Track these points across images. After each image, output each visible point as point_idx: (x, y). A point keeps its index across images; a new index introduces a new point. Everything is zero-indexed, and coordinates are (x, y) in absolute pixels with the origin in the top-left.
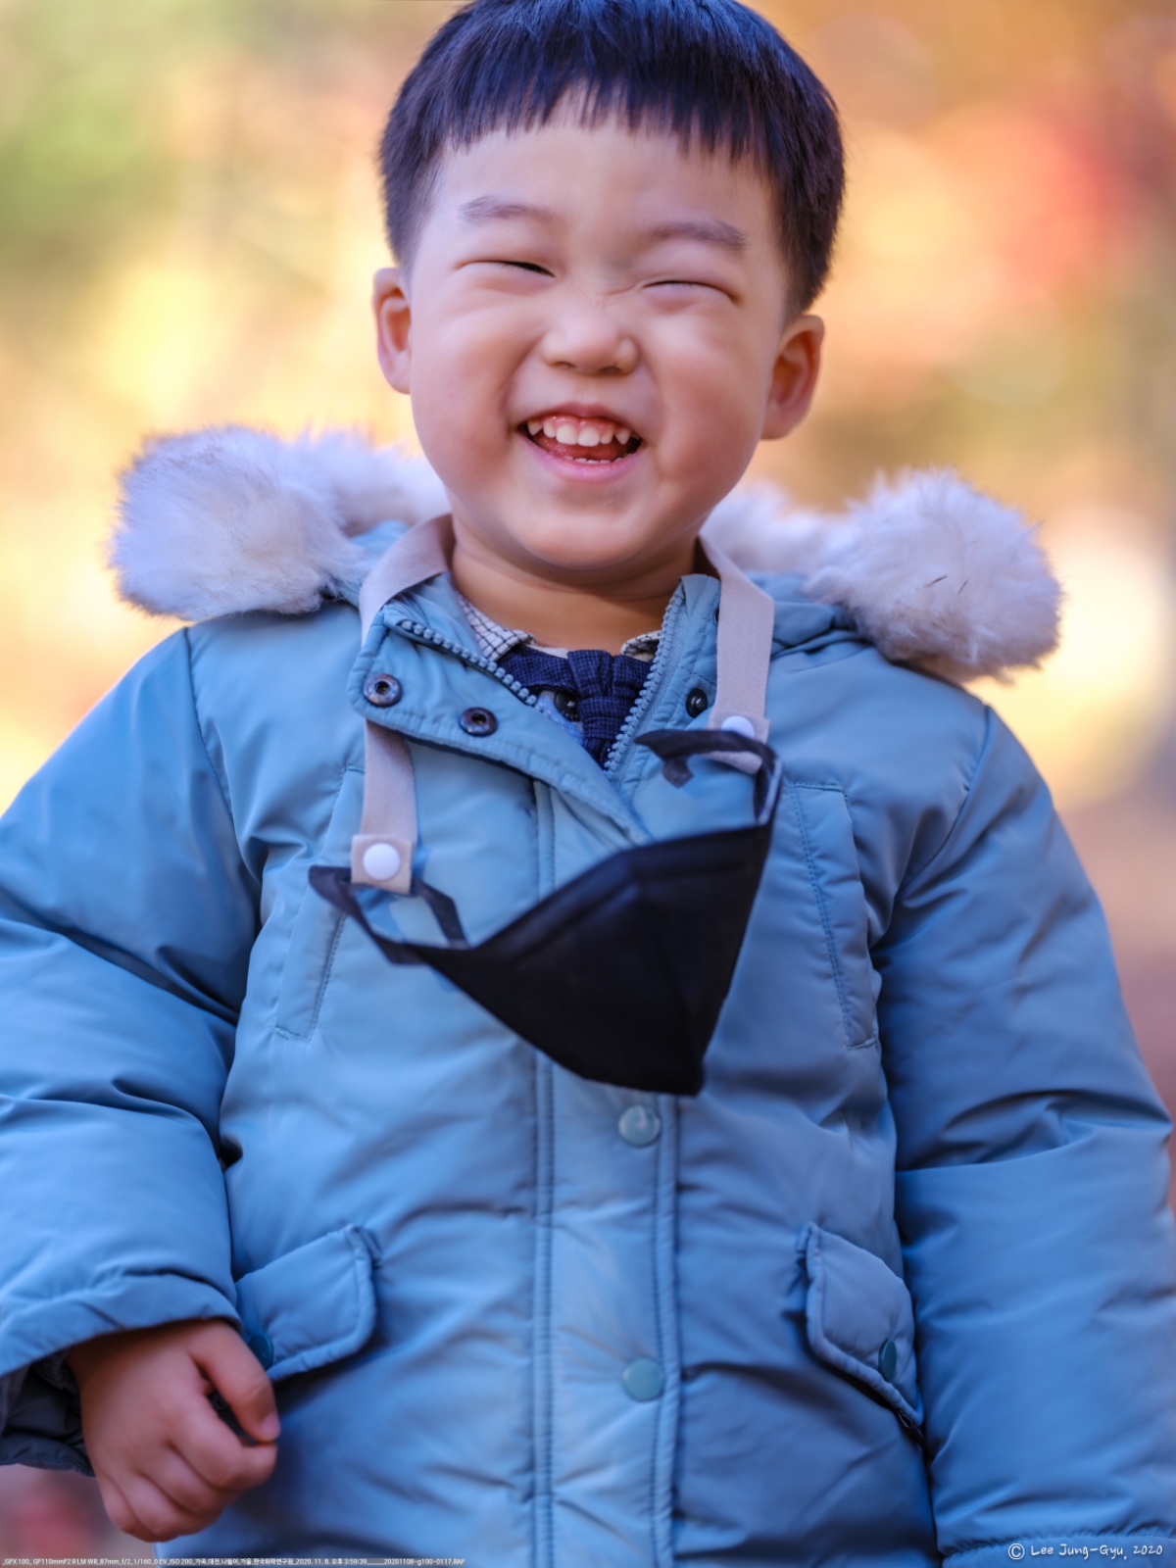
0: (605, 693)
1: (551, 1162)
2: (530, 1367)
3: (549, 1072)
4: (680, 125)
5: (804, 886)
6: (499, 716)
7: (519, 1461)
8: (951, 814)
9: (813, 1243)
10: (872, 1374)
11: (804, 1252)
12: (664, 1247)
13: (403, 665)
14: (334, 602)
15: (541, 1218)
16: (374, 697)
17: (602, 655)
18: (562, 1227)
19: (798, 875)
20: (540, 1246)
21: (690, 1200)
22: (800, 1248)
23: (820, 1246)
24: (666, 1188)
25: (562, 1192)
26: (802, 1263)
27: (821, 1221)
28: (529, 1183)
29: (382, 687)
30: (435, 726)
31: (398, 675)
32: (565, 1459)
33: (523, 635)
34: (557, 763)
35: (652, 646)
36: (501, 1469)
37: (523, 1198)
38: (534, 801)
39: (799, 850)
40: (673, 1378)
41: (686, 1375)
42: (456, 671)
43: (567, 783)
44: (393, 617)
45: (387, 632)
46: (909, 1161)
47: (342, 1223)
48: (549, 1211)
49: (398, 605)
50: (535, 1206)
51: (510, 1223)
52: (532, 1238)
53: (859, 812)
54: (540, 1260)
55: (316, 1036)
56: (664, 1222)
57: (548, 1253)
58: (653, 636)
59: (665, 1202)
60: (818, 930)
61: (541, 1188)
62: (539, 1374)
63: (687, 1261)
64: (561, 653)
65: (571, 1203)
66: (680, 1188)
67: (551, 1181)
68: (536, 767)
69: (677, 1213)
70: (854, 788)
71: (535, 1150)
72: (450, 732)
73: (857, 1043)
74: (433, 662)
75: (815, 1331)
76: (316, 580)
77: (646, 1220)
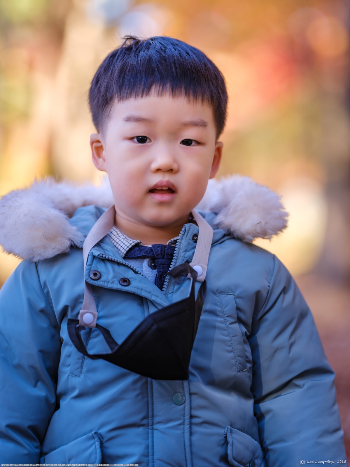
1: (153, 411)
3: (151, 384)
5: (222, 325)
6: (131, 280)
9: (229, 431)
11: (226, 434)
12: (187, 435)
13: (101, 267)
15: (150, 427)
16: (93, 277)
17: (162, 246)
18: (156, 429)
19: (221, 322)
20: (150, 435)
21: (195, 420)
22: (225, 433)
23: (231, 432)
24: (187, 417)
25: (156, 419)
26: (226, 438)
27: (231, 426)
28: (146, 417)
29: (95, 274)
30: (112, 284)
31: (99, 270)
33: (139, 241)
34: (150, 292)
35: (176, 242)
37: (145, 422)
38: (143, 302)
39: (221, 314)
42: (116, 267)
43: (153, 298)
44: (96, 253)
45: (94, 257)
47: (91, 431)
48: (152, 425)
50: (148, 424)
51: (141, 430)
52: (148, 433)
53: (238, 300)
54: (150, 440)
55: (82, 376)
56: (187, 427)
57: (153, 437)
59: (187, 421)
60: (228, 338)
61: (150, 419)
63: (194, 438)
65: (159, 423)
66: (192, 417)
67: (153, 416)
68: (144, 294)
69: (191, 424)
70: (236, 293)
71: (148, 407)
72: (117, 286)
73: (240, 371)
74: (109, 265)
75: (230, 457)
77: (181, 427)
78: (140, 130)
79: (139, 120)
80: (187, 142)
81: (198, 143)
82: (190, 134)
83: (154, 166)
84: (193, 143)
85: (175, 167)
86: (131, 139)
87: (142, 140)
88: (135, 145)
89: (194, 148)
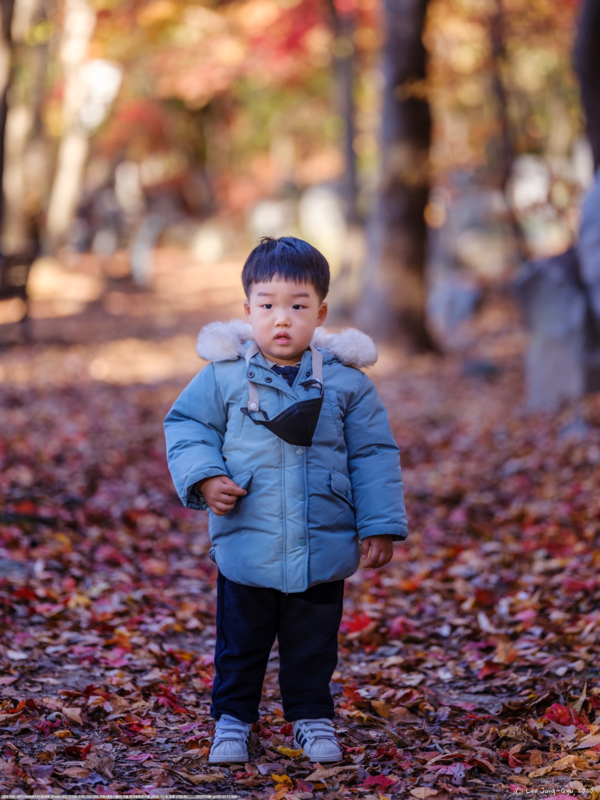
0: (291, 374)
1: (284, 459)
2: (282, 495)
3: (283, 443)
4: (295, 279)
5: (329, 408)
6: (272, 379)
7: (280, 512)
8: (356, 393)
9: (332, 472)
10: (344, 496)
11: (330, 474)
12: (305, 473)
13: (255, 370)
14: (240, 358)
15: (283, 469)
16: (250, 376)
17: (290, 367)
18: (287, 470)
19: (328, 406)
20: (283, 474)
21: (310, 465)
23: (333, 473)
24: (305, 463)
25: (286, 464)
26: (330, 476)
27: (333, 469)
28: (281, 463)
29: (251, 374)
30: (261, 381)
31: (254, 372)
32: (288, 512)
33: (276, 363)
34: (283, 387)
35: (300, 365)
36: (277, 514)
37: (279, 465)
38: (279, 394)
39: (328, 401)
40: (307, 497)
41: (309, 496)
42: (264, 371)
43: (285, 391)
44: (253, 361)
45: (251, 364)
46: (349, 459)
47: (247, 470)
48: (284, 467)
49: (253, 359)
50: (282, 466)
51: (277, 470)
52: (281, 472)
53: (338, 394)
54: (283, 476)
55: (241, 438)
56: (305, 469)
57: (284, 475)
58: (300, 363)
59: (305, 465)
60: (331, 416)
61: (283, 463)
62: (283, 496)
63: (309, 476)
64: (283, 367)
65: (288, 466)
66: (308, 463)
67: (284, 462)
68: (279, 388)
69: (307, 467)
70: (337, 389)
71: (281, 457)
72: (263, 382)
73: (339, 436)
74: (260, 369)
75: (333, 488)
76: (237, 354)
77: (302, 468)
78: (267, 301)
79: (266, 295)
80: (297, 307)
81: (304, 307)
82: (299, 301)
83: (276, 323)
84: (301, 307)
85: (288, 323)
86: (263, 306)
87: (269, 306)
88: (265, 310)
89: (301, 310)
